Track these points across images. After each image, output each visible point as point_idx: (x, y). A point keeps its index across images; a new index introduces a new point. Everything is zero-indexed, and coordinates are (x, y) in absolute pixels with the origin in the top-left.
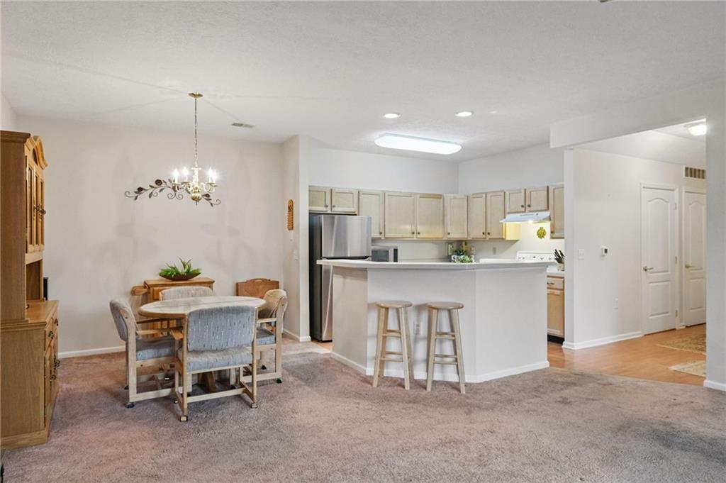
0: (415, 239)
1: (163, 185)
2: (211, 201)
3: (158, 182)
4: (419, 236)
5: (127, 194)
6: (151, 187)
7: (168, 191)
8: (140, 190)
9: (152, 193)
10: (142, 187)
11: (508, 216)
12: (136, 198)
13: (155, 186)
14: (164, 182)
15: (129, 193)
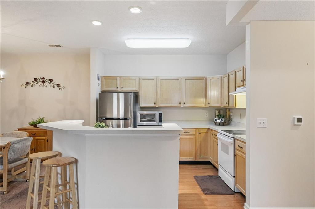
0: (182, 107)
1: (38, 80)
2: (60, 88)
3: (35, 79)
4: (184, 105)
5: (22, 86)
6: (33, 82)
7: (40, 83)
8: (28, 83)
9: (33, 84)
10: (28, 82)
11: (237, 89)
12: (26, 87)
13: (34, 81)
14: (39, 79)
15: (23, 85)
